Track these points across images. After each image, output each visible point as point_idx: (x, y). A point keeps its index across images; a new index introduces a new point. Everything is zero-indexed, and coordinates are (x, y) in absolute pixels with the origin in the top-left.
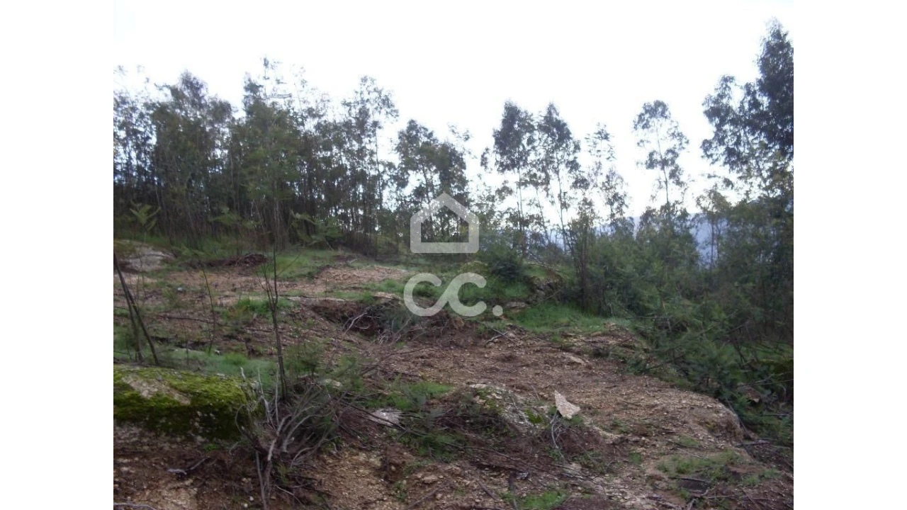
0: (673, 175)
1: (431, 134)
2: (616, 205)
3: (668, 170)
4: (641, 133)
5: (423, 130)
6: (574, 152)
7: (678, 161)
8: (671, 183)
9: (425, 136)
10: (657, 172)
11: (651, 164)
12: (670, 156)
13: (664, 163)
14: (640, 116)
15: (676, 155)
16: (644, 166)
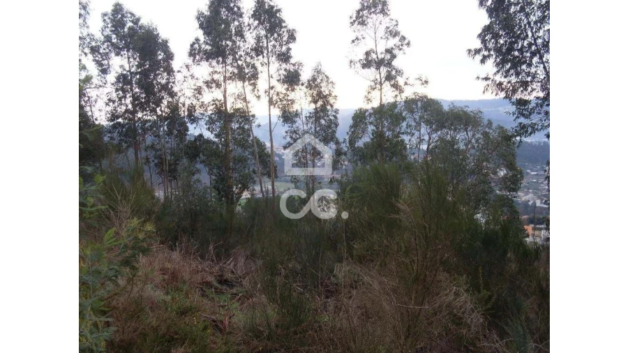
0: (389, 77)
1: (138, 20)
2: (320, 103)
3: (384, 70)
4: (358, 30)
5: (129, 15)
6: (287, 43)
7: (395, 63)
8: (387, 86)
9: (132, 22)
10: (371, 73)
11: (367, 64)
12: (388, 56)
13: (379, 63)
14: (358, 12)
15: (394, 57)
16: (359, 65)
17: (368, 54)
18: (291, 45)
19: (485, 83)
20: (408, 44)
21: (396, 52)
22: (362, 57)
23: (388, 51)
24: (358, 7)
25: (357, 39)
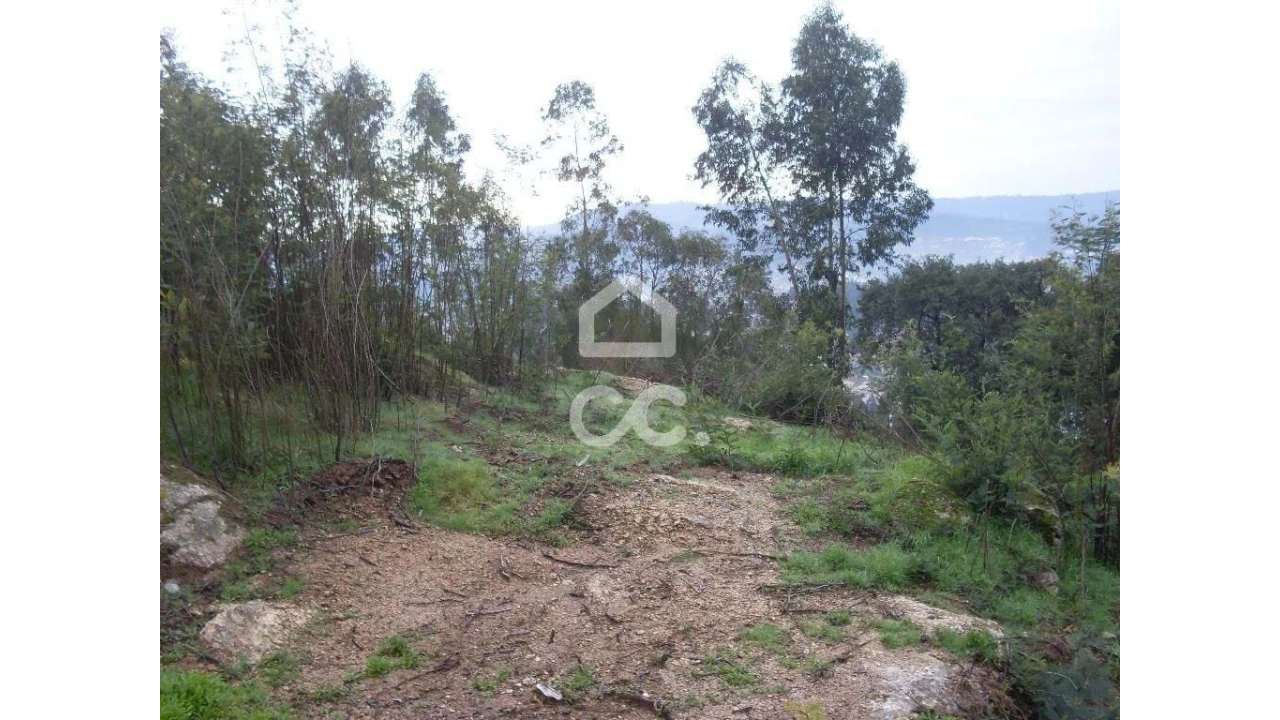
3: (588, 183)
4: (552, 127)
7: (603, 174)
10: (571, 186)
11: (564, 175)
12: (594, 164)
13: (582, 174)
14: (552, 104)
15: (601, 165)
16: (553, 176)
17: (565, 161)
18: (464, 155)
19: (705, 213)
20: (622, 148)
21: (604, 157)
22: (558, 164)
23: (594, 157)
24: (553, 96)
25: (549, 139)
